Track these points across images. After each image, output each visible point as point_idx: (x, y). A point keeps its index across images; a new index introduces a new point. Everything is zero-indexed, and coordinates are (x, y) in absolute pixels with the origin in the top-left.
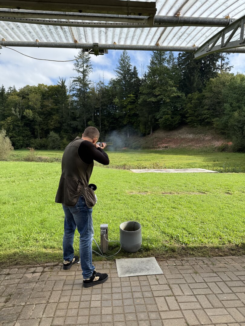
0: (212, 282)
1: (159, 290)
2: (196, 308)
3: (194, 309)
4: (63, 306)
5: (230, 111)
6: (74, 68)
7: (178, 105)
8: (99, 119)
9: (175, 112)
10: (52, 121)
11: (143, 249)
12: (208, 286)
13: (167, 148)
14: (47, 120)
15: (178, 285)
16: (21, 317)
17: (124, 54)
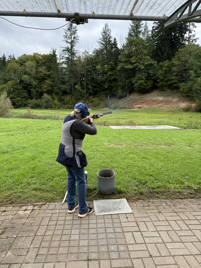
0: (173, 220)
1: (128, 227)
2: (158, 242)
3: (157, 243)
4: (48, 238)
5: (195, 77)
6: (64, 40)
7: (151, 72)
8: (84, 83)
9: (149, 77)
10: (45, 85)
11: (116, 192)
12: (169, 224)
13: (141, 108)
14: (41, 83)
15: (144, 222)
16: (13, 247)
17: (106, 27)
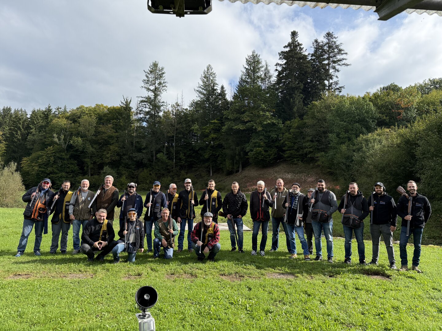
5: (337, 144)
6: (143, 86)
7: (273, 135)
8: (173, 151)
9: (271, 143)
10: (108, 153)
14: (102, 151)
17: (208, 70)
